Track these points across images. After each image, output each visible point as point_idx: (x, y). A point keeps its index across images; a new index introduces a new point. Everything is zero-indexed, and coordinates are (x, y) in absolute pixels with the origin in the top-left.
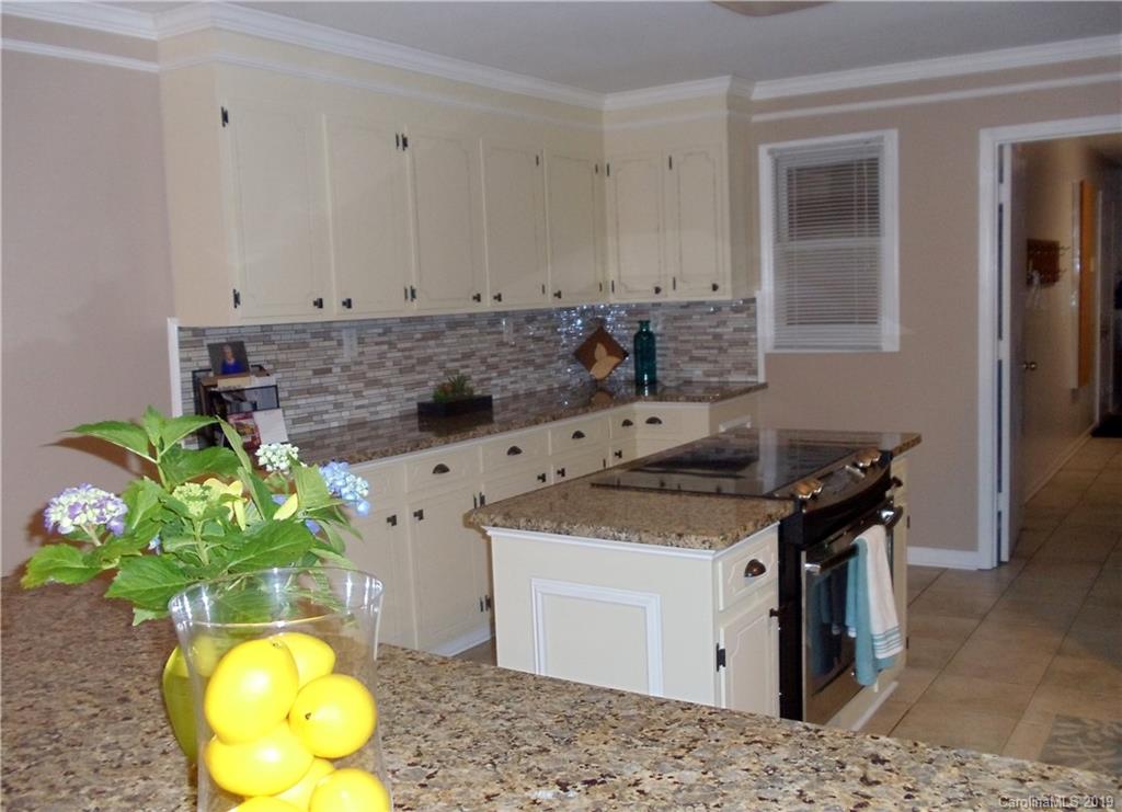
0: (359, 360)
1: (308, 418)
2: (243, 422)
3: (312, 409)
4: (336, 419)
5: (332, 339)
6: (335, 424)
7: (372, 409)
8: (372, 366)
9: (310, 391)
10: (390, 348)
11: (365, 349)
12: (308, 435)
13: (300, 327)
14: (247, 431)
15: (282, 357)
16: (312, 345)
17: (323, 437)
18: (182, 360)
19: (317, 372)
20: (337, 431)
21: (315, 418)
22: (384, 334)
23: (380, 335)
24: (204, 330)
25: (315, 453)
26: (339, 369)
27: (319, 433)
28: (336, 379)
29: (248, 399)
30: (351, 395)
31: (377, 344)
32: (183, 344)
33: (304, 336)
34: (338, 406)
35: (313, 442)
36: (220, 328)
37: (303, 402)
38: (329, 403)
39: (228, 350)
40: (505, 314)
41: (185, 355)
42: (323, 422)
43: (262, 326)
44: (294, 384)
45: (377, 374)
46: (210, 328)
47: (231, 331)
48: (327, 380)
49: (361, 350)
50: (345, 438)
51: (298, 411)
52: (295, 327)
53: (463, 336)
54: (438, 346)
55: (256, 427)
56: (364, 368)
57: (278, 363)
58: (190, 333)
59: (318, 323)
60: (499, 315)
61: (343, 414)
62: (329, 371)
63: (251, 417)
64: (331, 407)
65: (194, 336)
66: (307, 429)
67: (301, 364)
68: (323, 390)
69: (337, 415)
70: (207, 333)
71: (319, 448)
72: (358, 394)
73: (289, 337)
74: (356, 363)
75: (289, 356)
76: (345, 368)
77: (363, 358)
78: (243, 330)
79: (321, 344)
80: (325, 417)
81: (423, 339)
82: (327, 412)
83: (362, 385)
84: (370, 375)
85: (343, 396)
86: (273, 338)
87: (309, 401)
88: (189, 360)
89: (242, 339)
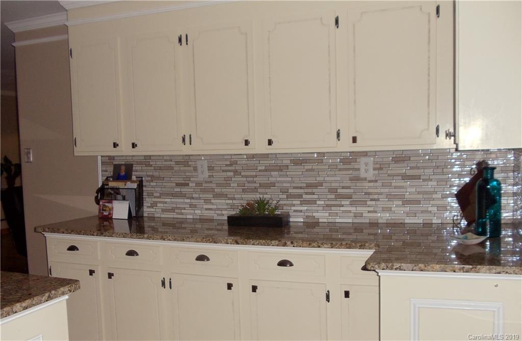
0: (209, 180)
1: (173, 210)
2: (107, 204)
3: (175, 206)
4: (191, 214)
5: (190, 166)
6: (191, 217)
7: (219, 212)
8: (219, 185)
9: (174, 195)
10: (234, 175)
11: (214, 174)
12: (172, 220)
13: (168, 158)
14: (108, 209)
15: (156, 174)
16: (175, 169)
17: (182, 223)
18: (102, 171)
19: (178, 185)
20: (192, 221)
21: (176, 211)
22: (231, 165)
23: (227, 165)
24: (114, 157)
25: (175, 230)
26: (194, 185)
27: (179, 220)
28: (192, 190)
29: (122, 194)
30: (203, 201)
31: (224, 171)
32: (103, 163)
33: (172, 163)
34: (192, 206)
35: (175, 224)
36: (122, 156)
37: (169, 200)
38: (186, 203)
39: (123, 168)
40: (365, 154)
41: (104, 169)
42: (182, 214)
43: (145, 156)
44: (163, 189)
45: (223, 190)
46: (116, 156)
47: (128, 158)
48: (184, 190)
49: (211, 174)
50: (197, 226)
51: (165, 205)
52: (165, 158)
53: (307, 170)
54: (280, 176)
55: (113, 208)
56: (213, 185)
57: (154, 177)
58: (107, 158)
59: (180, 155)
60: (356, 155)
61: (196, 212)
62: (188, 185)
63: (111, 203)
64: (188, 206)
65: (109, 160)
66: (172, 216)
67: (169, 179)
68: (183, 196)
69: (193, 212)
70: (115, 158)
71: (179, 228)
72: (207, 201)
73: (161, 163)
74: (206, 182)
75: (161, 173)
76: (198, 184)
77: (212, 179)
78: (134, 158)
79: (182, 169)
80: (183, 211)
81: (266, 170)
82: (184, 209)
83: (212, 196)
84: (217, 190)
85: (196, 201)
86: (151, 163)
87: (173, 200)
88: (106, 171)
89: (132, 163)
